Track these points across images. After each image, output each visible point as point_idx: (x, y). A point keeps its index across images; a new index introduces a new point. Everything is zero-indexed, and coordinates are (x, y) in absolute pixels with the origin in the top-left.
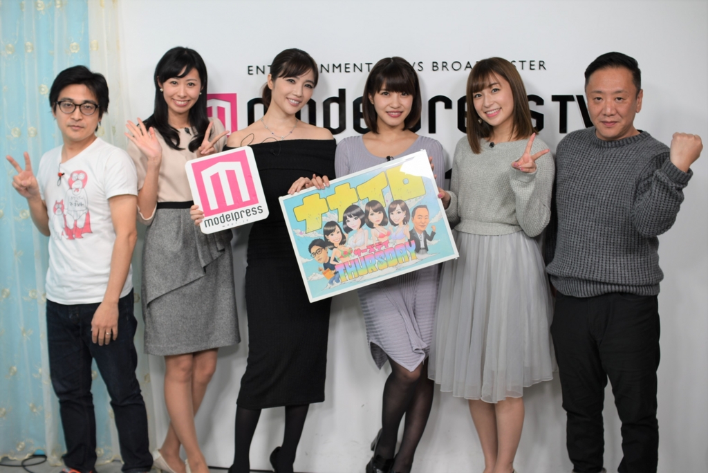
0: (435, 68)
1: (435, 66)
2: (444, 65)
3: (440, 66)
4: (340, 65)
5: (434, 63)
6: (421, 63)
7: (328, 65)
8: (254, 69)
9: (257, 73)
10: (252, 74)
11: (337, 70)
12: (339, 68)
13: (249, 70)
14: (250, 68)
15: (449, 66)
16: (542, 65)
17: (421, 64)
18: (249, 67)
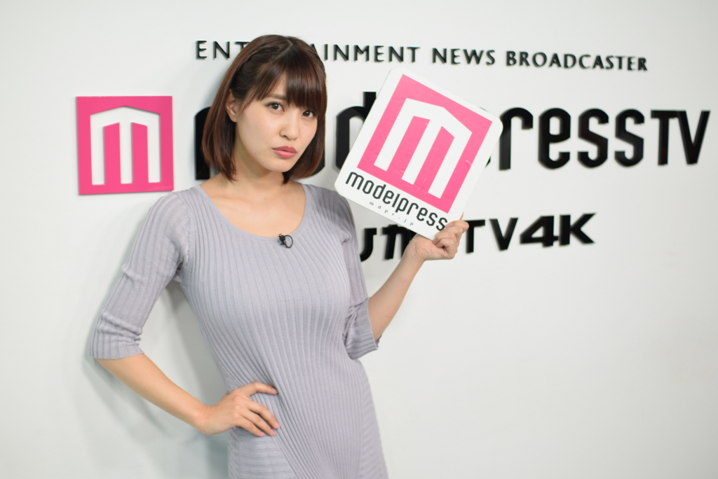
0: (511, 62)
1: (510, 57)
2: (524, 57)
3: (517, 57)
4: (367, 49)
5: (509, 53)
6: (493, 51)
7: (347, 47)
8: (209, 47)
9: (215, 56)
10: (204, 58)
11: (361, 57)
12: (365, 53)
13: (199, 50)
14: (202, 46)
15: (530, 59)
16: (642, 64)
17: (492, 54)
18: (199, 42)
